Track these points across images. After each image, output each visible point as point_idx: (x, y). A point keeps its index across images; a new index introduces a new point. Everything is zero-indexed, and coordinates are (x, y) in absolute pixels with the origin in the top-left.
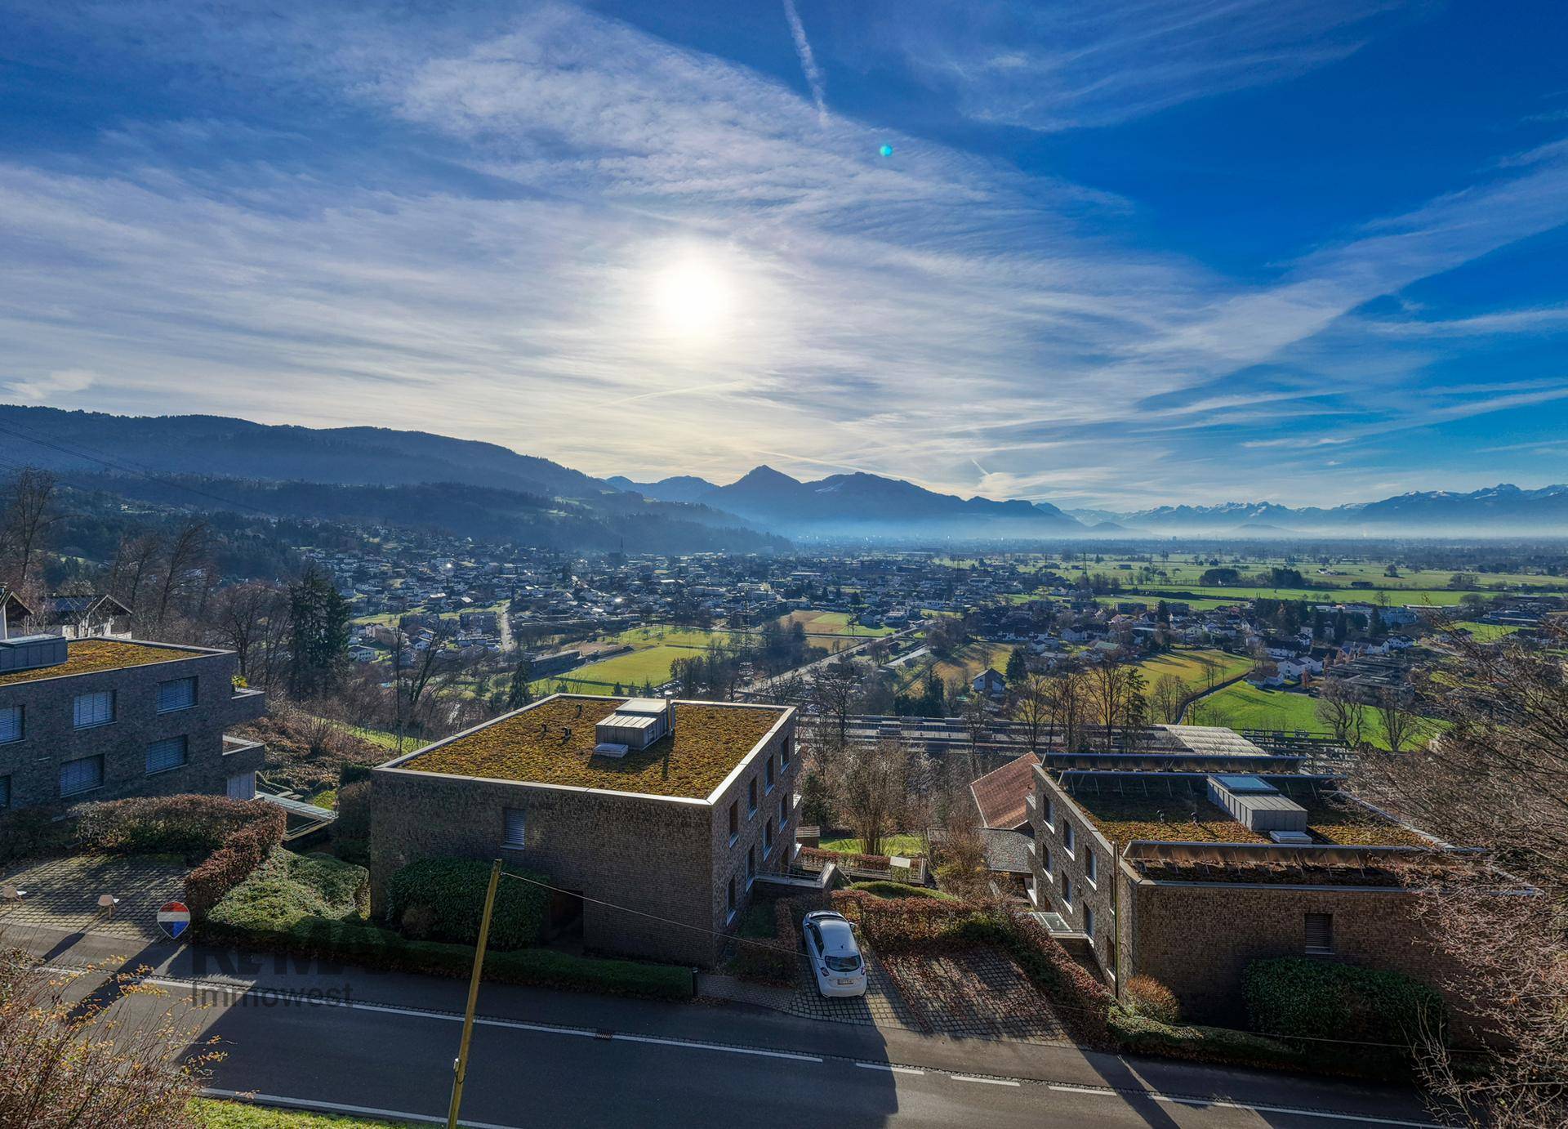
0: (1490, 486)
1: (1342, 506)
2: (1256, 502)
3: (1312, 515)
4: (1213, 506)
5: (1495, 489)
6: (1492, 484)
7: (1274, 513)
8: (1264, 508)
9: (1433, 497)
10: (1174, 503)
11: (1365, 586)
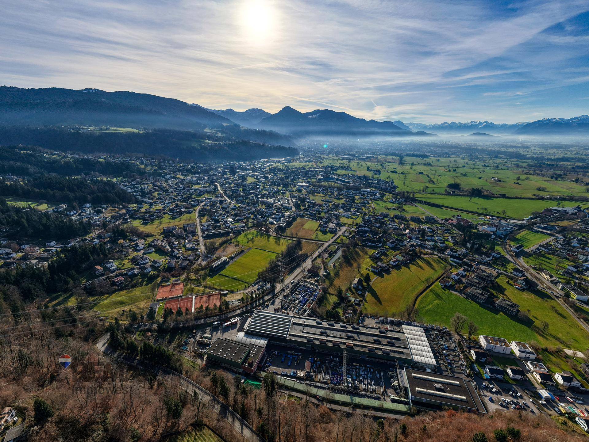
0: (578, 116)
1: (517, 123)
2: (482, 121)
3: (504, 128)
4: (465, 122)
5: (580, 117)
6: (579, 115)
7: (489, 126)
8: (485, 124)
9: (554, 121)
10: (449, 121)
11: (503, 196)
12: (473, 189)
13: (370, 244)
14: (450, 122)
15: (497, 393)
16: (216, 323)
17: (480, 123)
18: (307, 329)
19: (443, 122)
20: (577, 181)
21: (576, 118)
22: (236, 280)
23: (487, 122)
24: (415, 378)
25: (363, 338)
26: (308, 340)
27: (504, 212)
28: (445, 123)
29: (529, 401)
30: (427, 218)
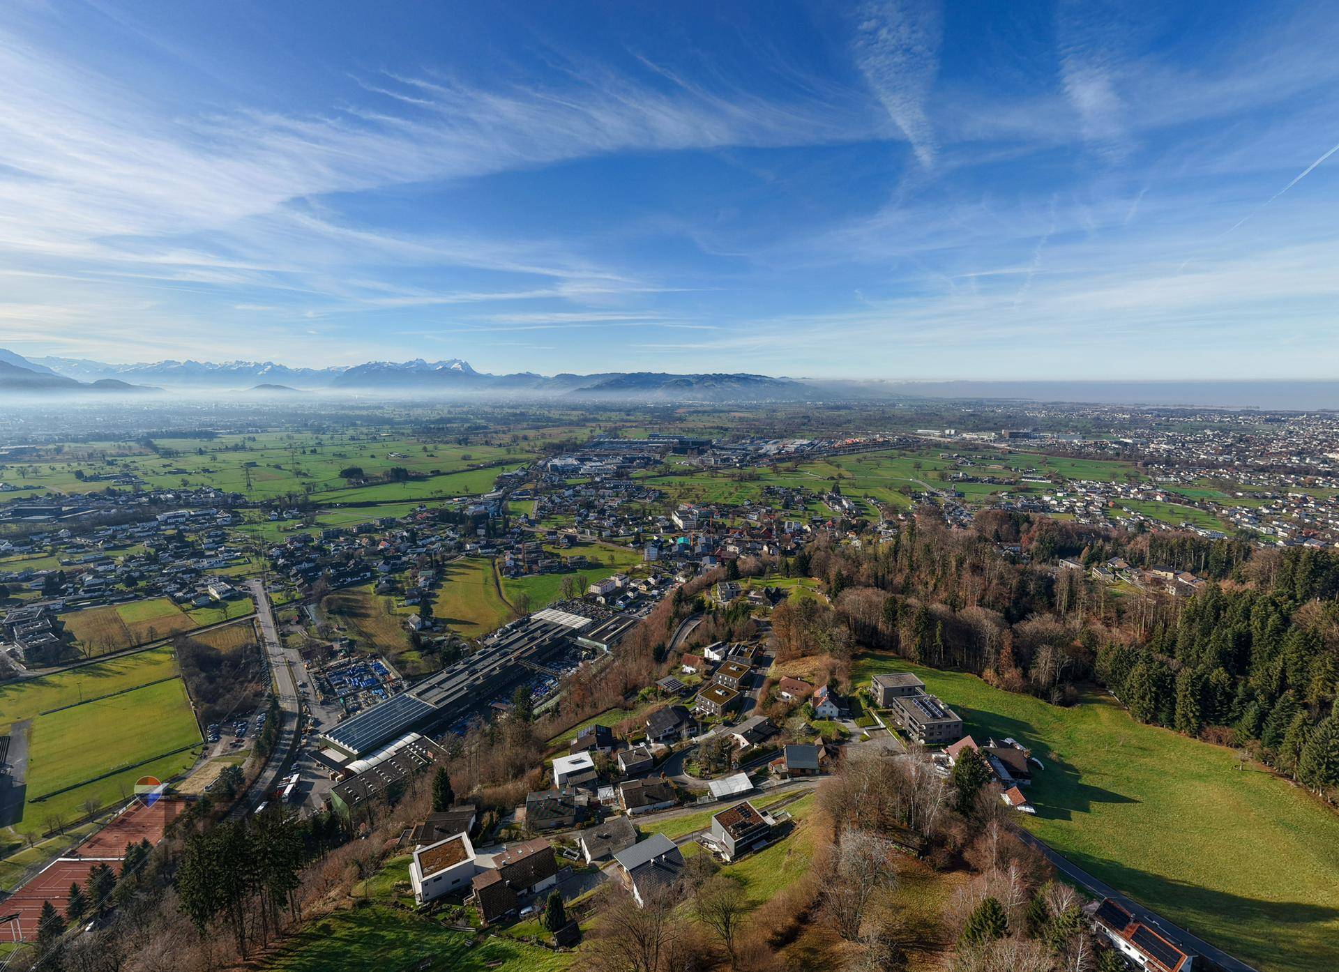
7: (280, 372)
8: (269, 367)
11: (437, 473)
12: (393, 469)
13: (349, 580)
14: (183, 361)
15: (637, 611)
16: (261, 808)
17: (257, 365)
18: (446, 685)
19: (163, 360)
20: (487, 443)
21: (411, 363)
22: (133, 767)
23: (270, 363)
24: (593, 636)
25: (515, 646)
26: (468, 687)
27: (467, 490)
28: (168, 362)
29: (652, 603)
30: (382, 522)
